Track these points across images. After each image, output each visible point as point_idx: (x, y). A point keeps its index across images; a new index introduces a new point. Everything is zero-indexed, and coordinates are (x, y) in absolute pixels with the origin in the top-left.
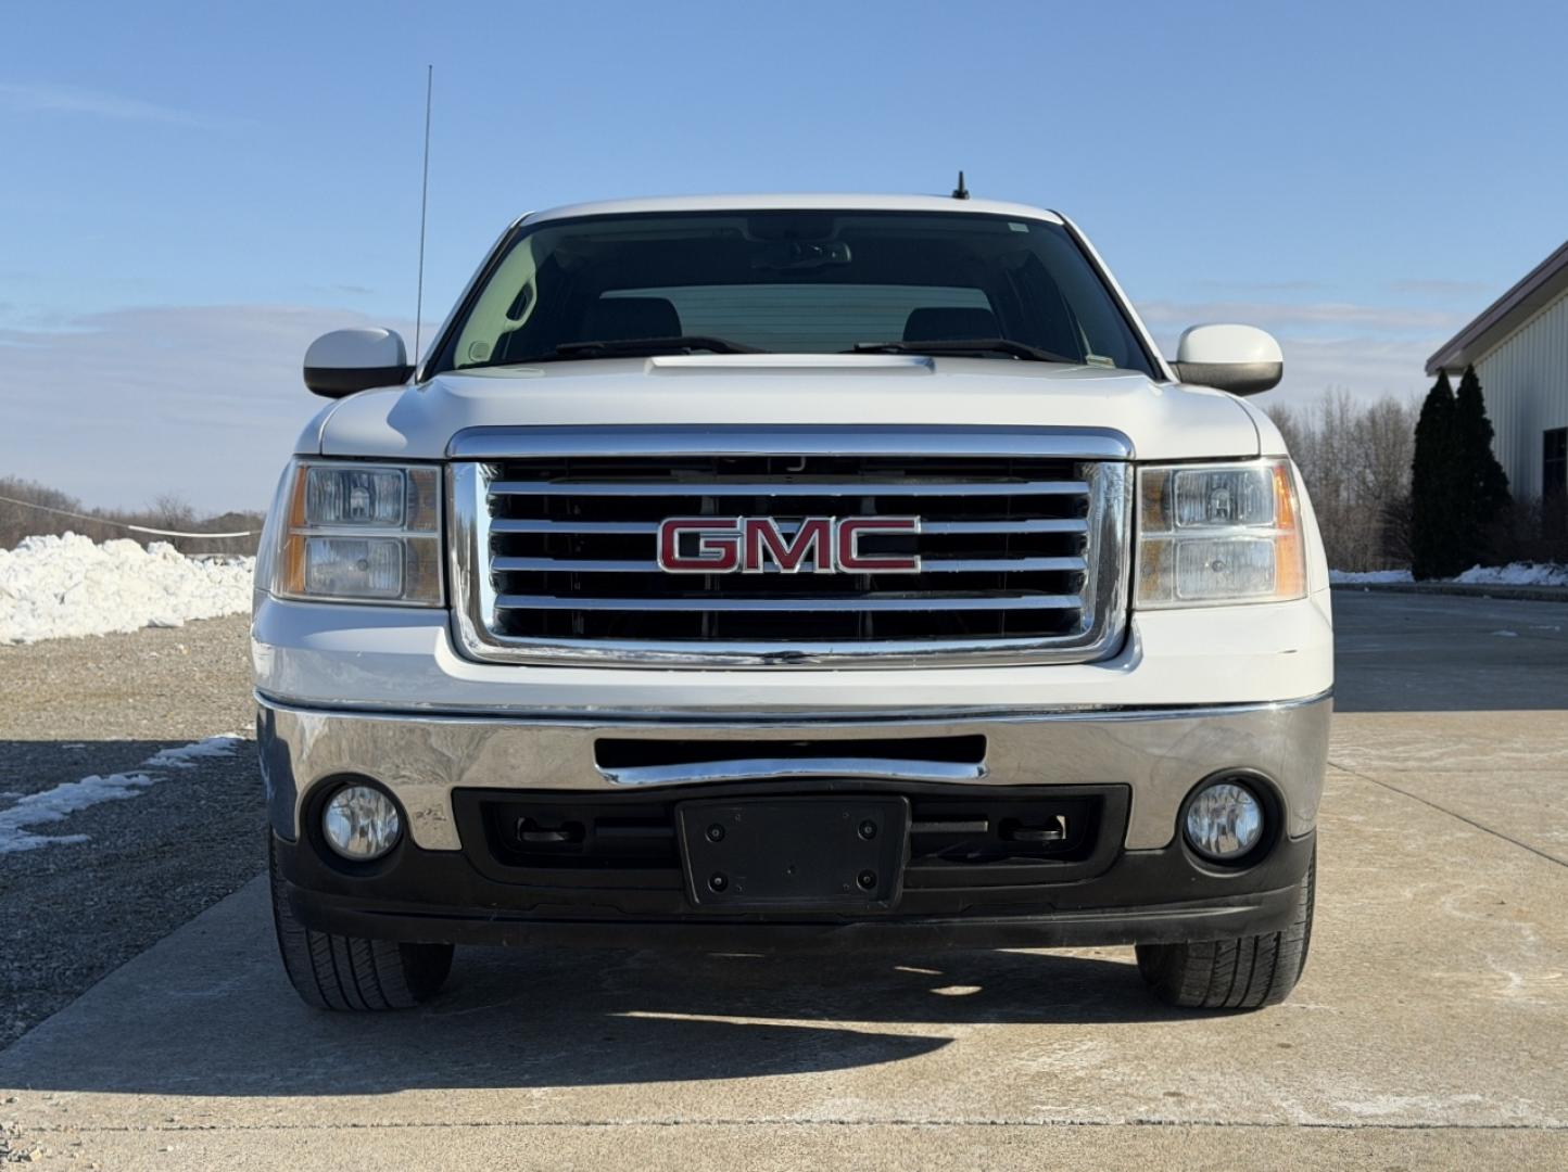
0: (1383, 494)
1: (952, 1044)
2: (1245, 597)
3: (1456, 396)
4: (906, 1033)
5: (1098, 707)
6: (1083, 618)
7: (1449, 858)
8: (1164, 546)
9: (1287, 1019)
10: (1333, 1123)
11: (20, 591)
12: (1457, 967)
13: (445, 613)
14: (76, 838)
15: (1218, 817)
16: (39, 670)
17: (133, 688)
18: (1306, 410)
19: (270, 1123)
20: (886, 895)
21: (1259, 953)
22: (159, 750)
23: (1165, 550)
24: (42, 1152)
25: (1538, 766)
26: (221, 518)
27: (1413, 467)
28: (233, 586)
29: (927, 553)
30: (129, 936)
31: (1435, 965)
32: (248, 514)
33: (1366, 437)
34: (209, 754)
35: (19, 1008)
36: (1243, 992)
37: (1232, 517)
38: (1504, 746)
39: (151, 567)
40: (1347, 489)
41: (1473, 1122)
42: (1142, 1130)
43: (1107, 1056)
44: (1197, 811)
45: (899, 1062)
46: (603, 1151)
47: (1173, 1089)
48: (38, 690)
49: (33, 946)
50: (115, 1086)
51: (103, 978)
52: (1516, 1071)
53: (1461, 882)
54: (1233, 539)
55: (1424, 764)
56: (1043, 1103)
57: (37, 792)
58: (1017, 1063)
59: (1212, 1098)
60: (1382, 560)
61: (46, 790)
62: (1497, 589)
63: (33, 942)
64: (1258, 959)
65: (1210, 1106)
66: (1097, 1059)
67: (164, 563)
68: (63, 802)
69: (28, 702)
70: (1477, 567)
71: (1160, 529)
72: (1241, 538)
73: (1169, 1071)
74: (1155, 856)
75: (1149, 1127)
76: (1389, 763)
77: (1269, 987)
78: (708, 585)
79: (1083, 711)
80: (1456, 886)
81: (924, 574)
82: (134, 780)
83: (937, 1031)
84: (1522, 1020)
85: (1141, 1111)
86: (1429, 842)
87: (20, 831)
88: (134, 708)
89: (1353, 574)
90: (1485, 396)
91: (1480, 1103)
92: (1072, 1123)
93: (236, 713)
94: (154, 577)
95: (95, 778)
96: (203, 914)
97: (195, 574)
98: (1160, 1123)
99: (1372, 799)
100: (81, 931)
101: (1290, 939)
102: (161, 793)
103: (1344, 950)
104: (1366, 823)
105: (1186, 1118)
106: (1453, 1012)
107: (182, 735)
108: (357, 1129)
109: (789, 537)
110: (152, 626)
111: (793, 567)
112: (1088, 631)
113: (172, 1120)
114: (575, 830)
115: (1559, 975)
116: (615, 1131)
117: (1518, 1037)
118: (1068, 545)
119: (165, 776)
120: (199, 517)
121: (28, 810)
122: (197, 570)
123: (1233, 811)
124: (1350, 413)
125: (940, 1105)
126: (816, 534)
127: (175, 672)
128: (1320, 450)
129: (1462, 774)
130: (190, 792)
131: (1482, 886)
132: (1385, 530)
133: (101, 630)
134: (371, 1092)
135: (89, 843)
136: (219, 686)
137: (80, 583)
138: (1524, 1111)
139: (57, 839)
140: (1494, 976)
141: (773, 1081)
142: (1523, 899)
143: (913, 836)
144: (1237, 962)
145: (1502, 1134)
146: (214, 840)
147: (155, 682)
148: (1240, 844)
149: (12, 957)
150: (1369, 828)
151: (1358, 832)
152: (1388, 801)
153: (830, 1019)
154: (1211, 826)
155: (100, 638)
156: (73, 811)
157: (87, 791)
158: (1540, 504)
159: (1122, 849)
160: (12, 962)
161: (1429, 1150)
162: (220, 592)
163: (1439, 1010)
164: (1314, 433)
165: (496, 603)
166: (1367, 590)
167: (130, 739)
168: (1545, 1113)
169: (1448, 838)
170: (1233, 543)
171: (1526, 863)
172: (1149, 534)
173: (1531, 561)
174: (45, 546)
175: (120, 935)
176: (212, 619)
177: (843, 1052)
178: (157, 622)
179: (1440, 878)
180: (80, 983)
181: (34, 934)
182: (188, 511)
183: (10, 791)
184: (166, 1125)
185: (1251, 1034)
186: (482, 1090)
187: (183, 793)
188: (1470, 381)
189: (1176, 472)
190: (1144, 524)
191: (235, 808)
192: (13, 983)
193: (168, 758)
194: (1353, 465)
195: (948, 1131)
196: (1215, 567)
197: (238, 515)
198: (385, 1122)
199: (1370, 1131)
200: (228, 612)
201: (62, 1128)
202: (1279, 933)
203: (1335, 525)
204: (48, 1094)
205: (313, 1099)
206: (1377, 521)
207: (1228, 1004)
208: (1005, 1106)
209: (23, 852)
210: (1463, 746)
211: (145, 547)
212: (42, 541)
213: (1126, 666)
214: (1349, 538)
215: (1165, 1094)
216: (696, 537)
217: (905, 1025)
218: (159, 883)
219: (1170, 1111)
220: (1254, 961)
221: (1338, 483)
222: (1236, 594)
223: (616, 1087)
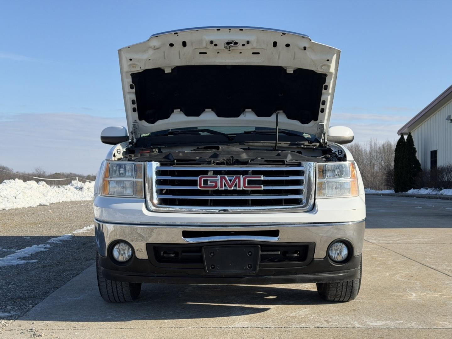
0: (387, 168)
1: (271, 309)
2: (343, 196)
3: (406, 141)
4: (258, 307)
5: (307, 223)
6: (303, 201)
7: (399, 266)
8: (323, 183)
9: (355, 304)
10: (365, 327)
11: (4, 195)
12: (399, 292)
13: (144, 199)
14: (34, 261)
15: (337, 251)
16: (12, 217)
17: (39, 222)
18: (365, 144)
19: (100, 328)
20: (255, 270)
21: (348, 286)
22: (51, 238)
23: (323, 184)
24: (44, 334)
25: (425, 243)
26: (54, 174)
27: (394, 161)
28: (62, 194)
29: (264, 185)
30: (54, 285)
31: (394, 291)
32: (61, 173)
33: (382, 152)
34: (64, 239)
35: (30, 302)
36: (344, 297)
37: (340, 176)
38: (416, 237)
39: (40, 188)
40: (376, 167)
41: (400, 327)
42: (318, 329)
43: (309, 312)
44: (332, 250)
45: (257, 314)
46: (185, 334)
47: (326, 320)
48: (13, 223)
49: (29, 287)
50: (59, 320)
51: (49, 295)
52: (412, 316)
53: (402, 271)
54: (340, 181)
55: (394, 242)
56: (294, 323)
57: (20, 249)
58: (287, 314)
59: (336, 322)
60: (387, 187)
61: (23, 249)
62: (418, 195)
63: (29, 286)
64: (348, 288)
65: (335, 323)
66: (307, 313)
67: (43, 187)
68: (28, 252)
69: (11, 226)
70: (412, 189)
71: (322, 179)
72: (342, 181)
73: (325, 316)
74: (321, 260)
75: (320, 328)
76: (384, 242)
77: (351, 295)
78: (210, 192)
79: (303, 224)
80: (401, 272)
81: (264, 190)
82: (46, 246)
83: (266, 307)
84: (415, 304)
85: (318, 325)
86: (394, 261)
87: (18, 259)
88: (41, 227)
89: (378, 191)
90: (414, 141)
91: (402, 323)
92: (301, 327)
93: (70, 229)
94: (40, 191)
95: (36, 246)
96: (72, 279)
97: (51, 191)
98: (323, 327)
99: (380, 251)
100: (41, 284)
101: (355, 283)
102: (54, 250)
103: (370, 288)
104: (377, 257)
105: (329, 326)
106: (397, 302)
107: (56, 234)
108: (122, 329)
109: (230, 181)
110: (40, 205)
111: (231, 188)
112: (305, 203)
113: (75, 327)
114: (177, 253)
115: (425, 294)
116: (187, 330)
117: (413, 308)
118: (299, 183)
119: (54, 245)
120: (47, 174)
121: (19, 254)
122: (52, 189)
123: (341, 249)
124: (377, 145)
125: (268, 323)
126: (237, 180)
127: (49, 218)
128: (369, 156)
129: (404, 244)
130: (62, 249)
131: (407, 272)
132: (388, 178)
133: (27, 206)
134: (124, 321)
135: (38, 262)
136: (63, 221)
137: (21, 193)
138: (413, 324)
139: (29, 261)
140: (408, 294)
141: (225, 318)
142: (417, 275)
143: (261, 255)
144: (342, 289)
145: (407, 330)
146: (71, 261)
147: (45, 220)
148: (343, 258)
149: (25, 290)
150: (378, 258)
151: (375, 259)
152: (384, 251)
153: (239, 304)
154: (335, 253)
155: (26, 208)
156: (31, 254)
157: (34, 249)
158: (429, 172)
159: (313, 258)
160: (25, 291)
161: (389, 333)
162: (59, 195)
163: (394, 302)
164: (367, 151)
165: (157, 197)
166: (382, 195)
167: (42, 235)
168: (419, 325)
169: (399, 261)
170: (340, 182)
171: (419, 267)
172: (320, 180)
173: (427, 188)
174: (10, 183)
175: (51, 285)
176: (57, 203)
177: (243, 311)
178: (42, 204)
179: (397, 270)
180: (43, 296)
181: (29, 285)
182: (44, 172)
183: (13, 249)
184: (74, 328)
185: (346, 307)
186: (152, 320)
187: (60, 249)
188: (410, 137)
189: (326, 165)
190: (318, 177)
191: (75, 253)
192: (26, 296)
193: (54, 240)
194: (378, 160)
195: (270, 329)
196: (336, 188)
197: (59, 174)
198: (129, 328)
199: (375, 329)
200: (61, 201)
201: (48, 329)
202: (353, 281)
203: (373, 177)
204: (42, 322)
205: (110, 322)
206: (385, 176)
207: (340, 300)
208: (284, 324)
209: (21, 264)
210: (405, 237)
211: (38, 183)
212: (9, 181)
213: (314, 213)
214: (377, 181)
215: (324, 321)
216: (208, 180)
217: (258, 305)
218: (59, 272)
219: (325, 325)
220: (347, 288)
221: (374, 165)
222: (341, 195)
223: (186, 320)
